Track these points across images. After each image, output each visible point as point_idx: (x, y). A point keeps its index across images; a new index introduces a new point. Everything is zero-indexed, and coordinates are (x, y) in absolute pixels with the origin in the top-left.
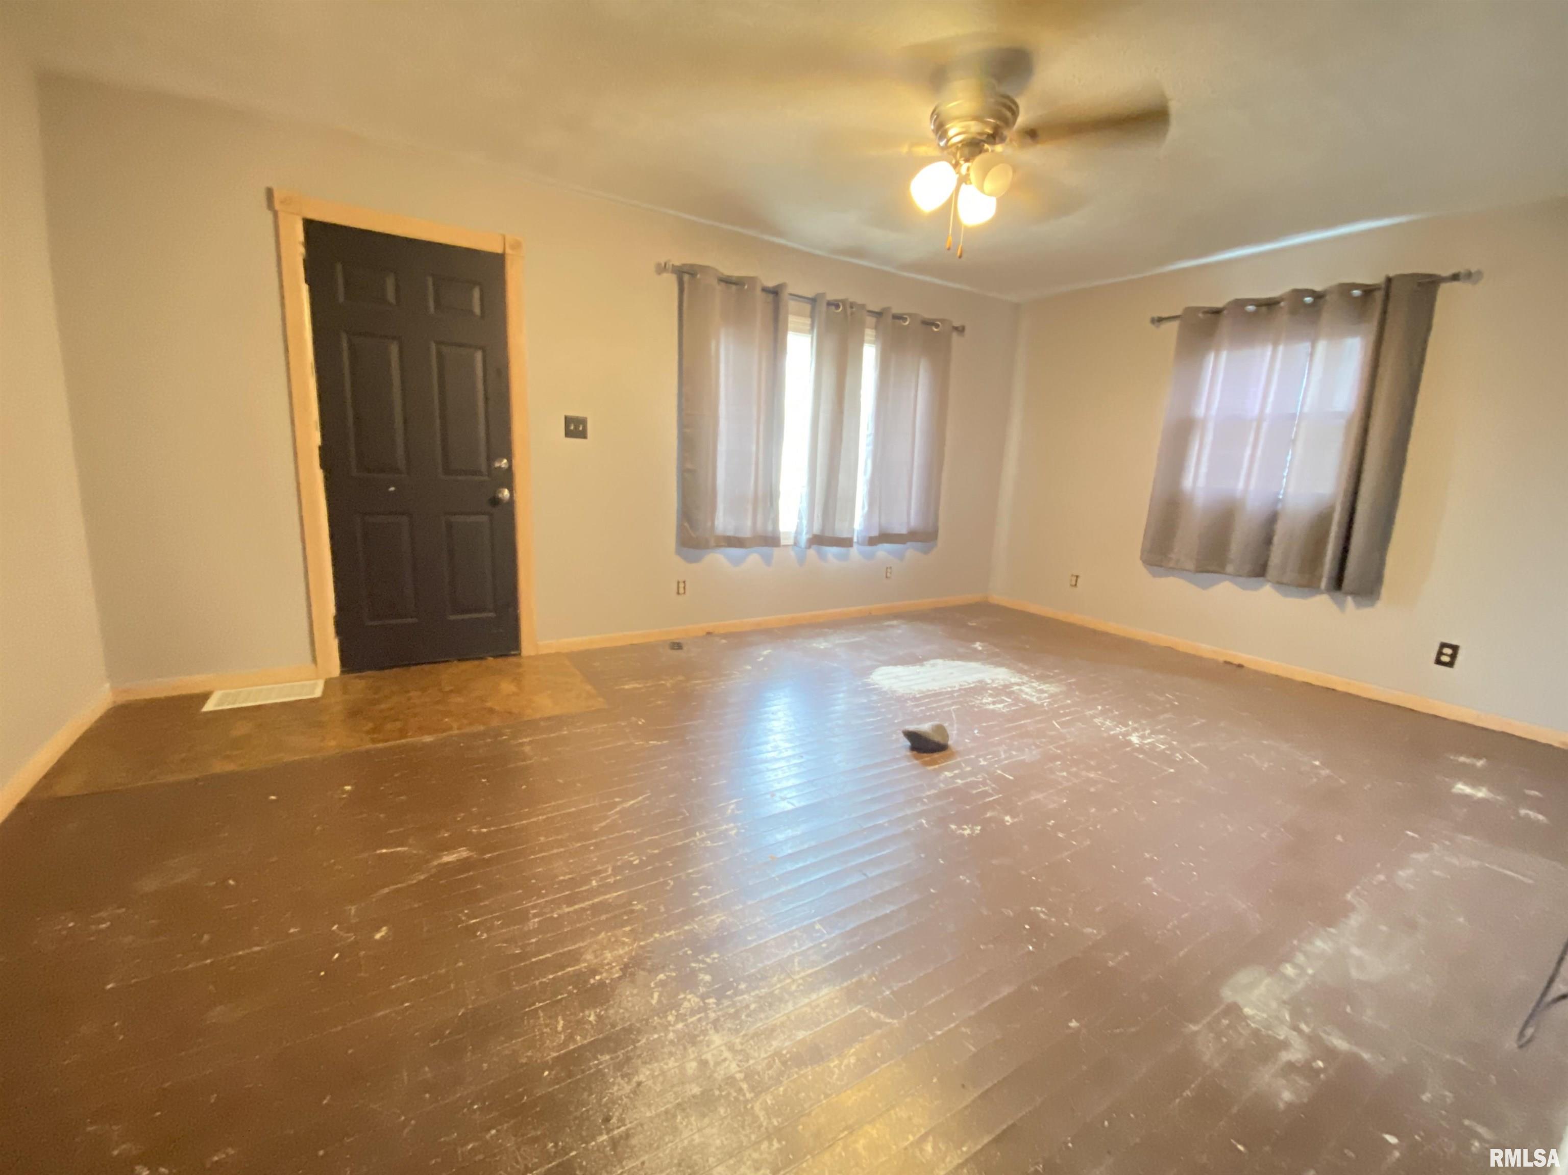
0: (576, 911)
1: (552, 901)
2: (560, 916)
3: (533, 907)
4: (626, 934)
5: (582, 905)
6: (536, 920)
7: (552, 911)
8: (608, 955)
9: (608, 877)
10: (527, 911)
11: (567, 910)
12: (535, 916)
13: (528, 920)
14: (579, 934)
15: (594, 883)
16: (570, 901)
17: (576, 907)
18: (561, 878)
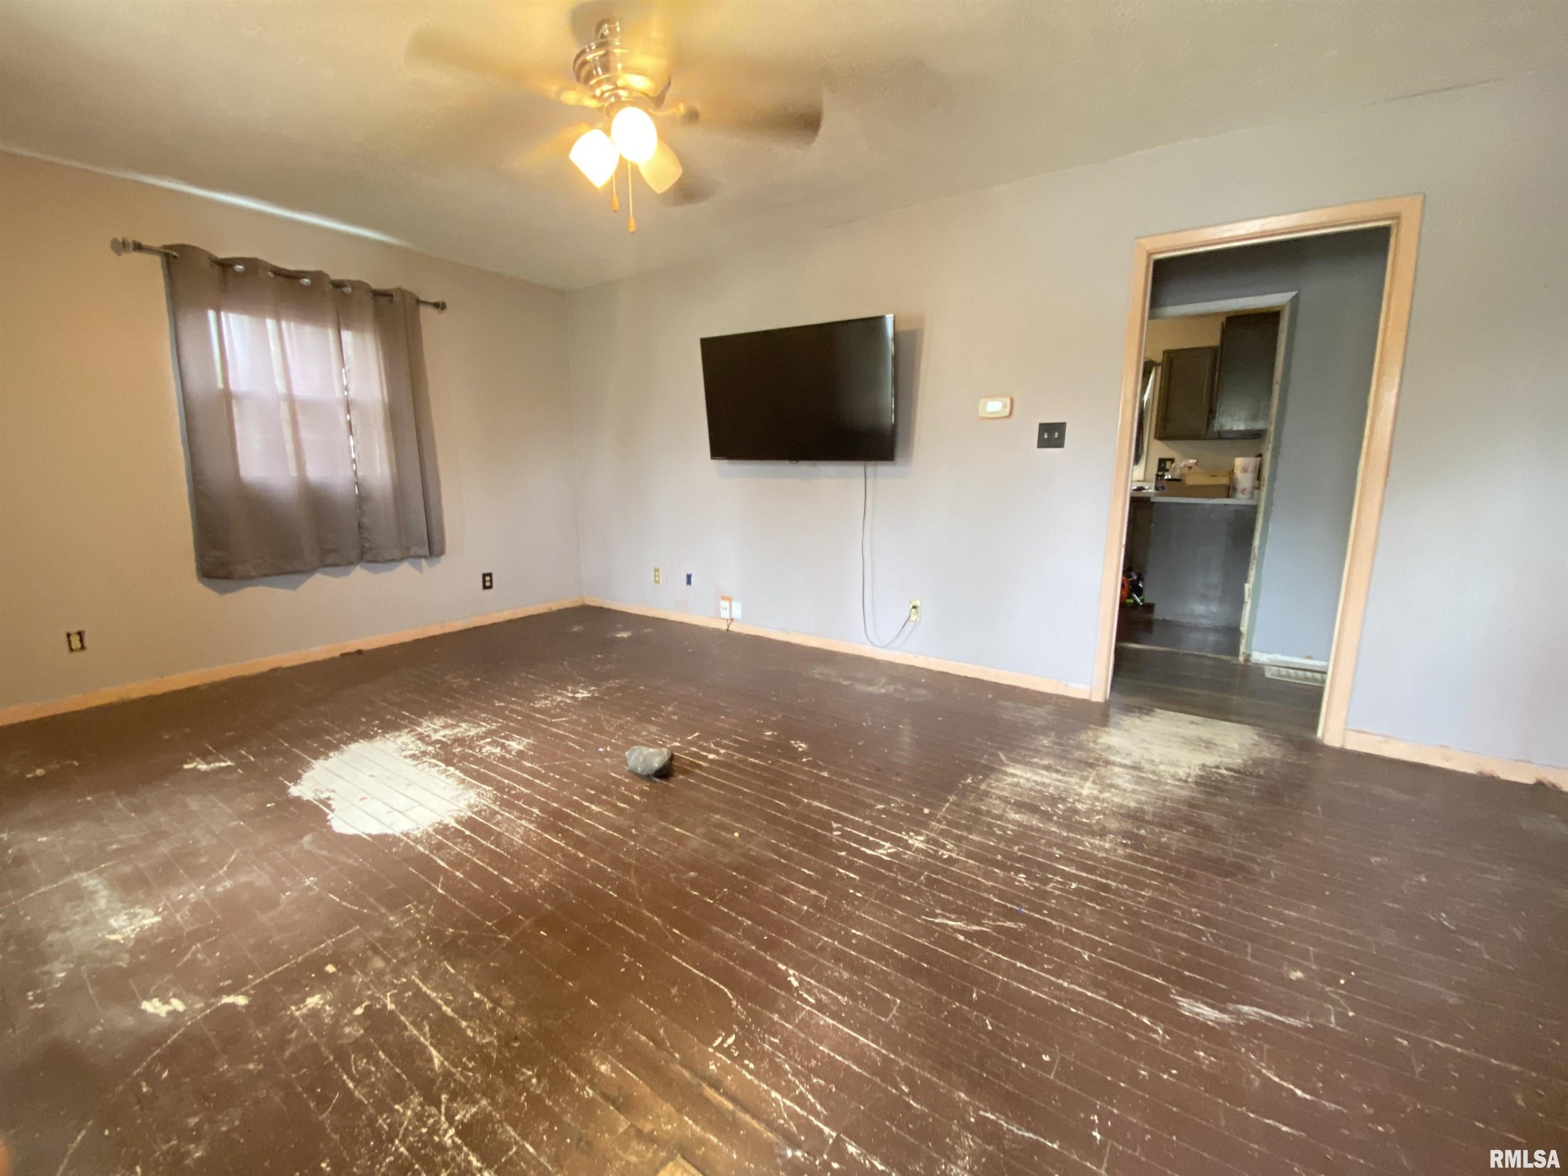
0: (1107, 879)
1: (1121, 897)
2: (1122, 884)
3: (1141, 903)
4: (1084, 846)
5: (1099, 879)
6: (1143, 893)
7: (1126, 890)
8: (1107, 845)
9: (1058, 882)
10: (1147, 905)
11: (1114, 884)
12: (1143, 897)
13: (1149, 897)
14: (1116, 865)
15: (1074, 886)
16: (1106, 888)
17: (1104, 881)
18: (1098, 907)
